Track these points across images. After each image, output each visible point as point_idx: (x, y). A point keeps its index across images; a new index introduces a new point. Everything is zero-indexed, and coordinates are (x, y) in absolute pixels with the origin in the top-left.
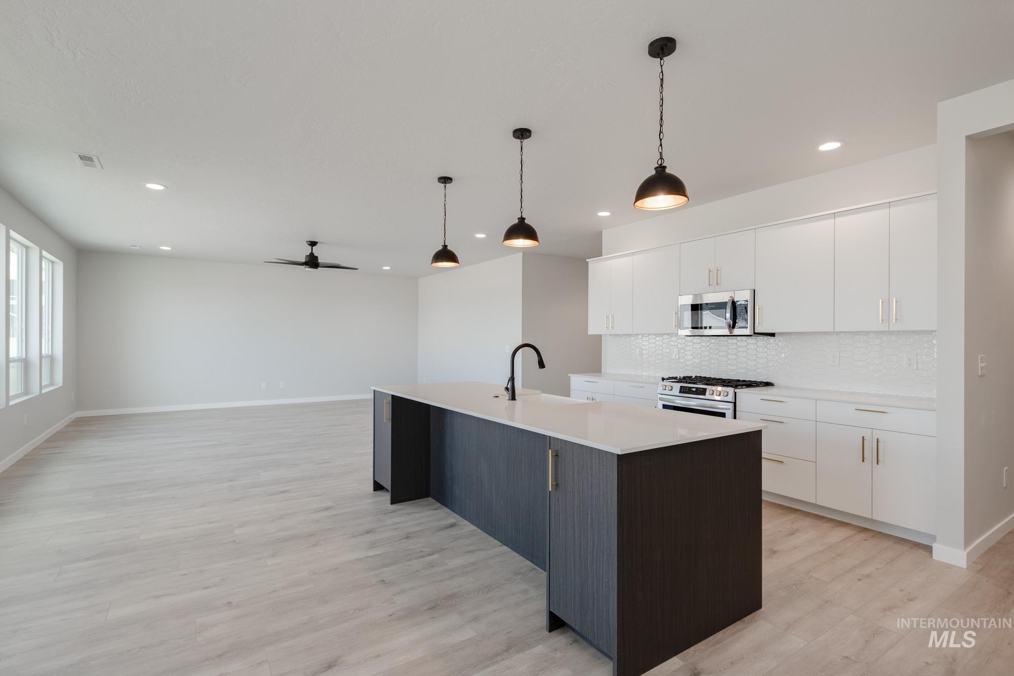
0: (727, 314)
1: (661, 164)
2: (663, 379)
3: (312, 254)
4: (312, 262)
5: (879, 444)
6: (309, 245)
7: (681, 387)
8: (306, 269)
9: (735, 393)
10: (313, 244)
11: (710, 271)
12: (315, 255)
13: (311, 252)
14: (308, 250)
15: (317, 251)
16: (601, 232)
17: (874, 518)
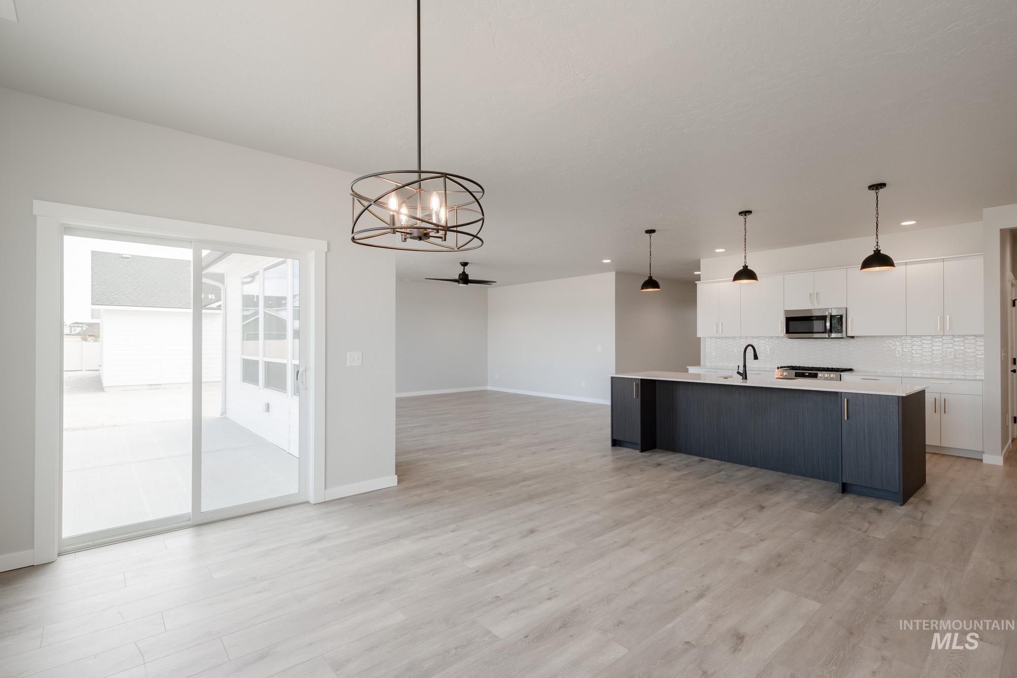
0: (827, 324)
1: (877, 249)
2: (778, 368)
3: (464, 272)
4: (464, 279)
5: (946, 402)
6: (462, 265)
7: (796, 373)
8: (460, 285)
9: (840, 375)
10: (465, 264)
11: (810, 295)
12: (466, 273)
13: (463, 271)
14: (460, 269)
15: (468, 270)
16: (700, 261)
17: (942, 445)
